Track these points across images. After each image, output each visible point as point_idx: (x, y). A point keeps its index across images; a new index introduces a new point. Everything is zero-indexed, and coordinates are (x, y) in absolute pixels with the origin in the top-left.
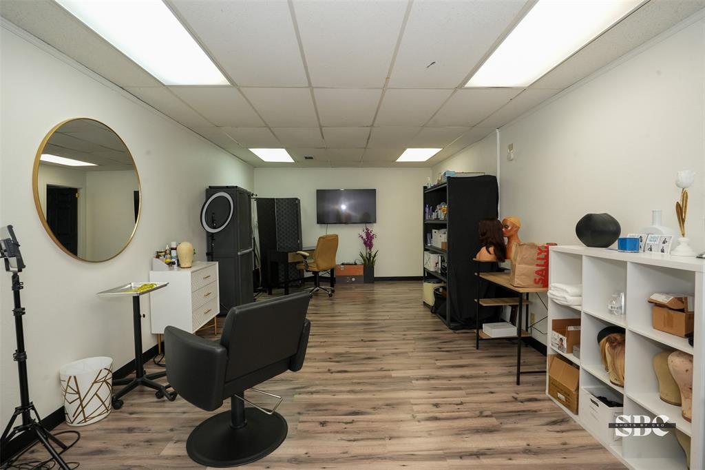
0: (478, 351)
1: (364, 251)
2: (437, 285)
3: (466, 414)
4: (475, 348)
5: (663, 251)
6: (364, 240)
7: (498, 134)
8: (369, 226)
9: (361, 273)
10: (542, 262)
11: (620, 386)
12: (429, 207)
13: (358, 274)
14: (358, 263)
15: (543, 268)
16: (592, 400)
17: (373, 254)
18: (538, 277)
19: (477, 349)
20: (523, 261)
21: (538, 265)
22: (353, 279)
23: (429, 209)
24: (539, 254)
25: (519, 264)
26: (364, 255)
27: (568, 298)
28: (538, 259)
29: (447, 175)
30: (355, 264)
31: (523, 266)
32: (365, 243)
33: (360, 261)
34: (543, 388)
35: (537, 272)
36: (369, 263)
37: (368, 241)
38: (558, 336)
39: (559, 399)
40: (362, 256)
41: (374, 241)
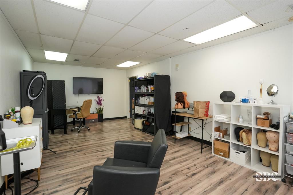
0: (176, 144)
1: (97, 107)
2: (142, 120)
3: (201, 169)
4: (174, 143)
5: (254, 102)
6: (97, 102)
7: (170, 60)
8: (99, 95)
9: (96, 117)
10: (207, 108)
11: (250, 145)
12: (137, 87)
13: (95, 118)
14: (95, 113)
15: (207, 110)
16: (236, 152)
17: (102, 108)
18: (205, 113)
19: (175, 143)
20: (201, 108)
21: (205, 109)
22: (93, 121)
23: (137, 88)
24: (206, 105)
25: (200, 109)
26: (97, 108)
27: (225, 120)
28: (206, 107)
29: (154, 74)
30: (94, 113)
31: (202, 110)
32: (98, 103)
33: (95, 112)
34: (210, 152)
35: (205, 112)
36: (100, 113)
37: (99, 103)
38: (217, 133)
39: (220, 155)
40: (97, 110)
41: (102, 102)
